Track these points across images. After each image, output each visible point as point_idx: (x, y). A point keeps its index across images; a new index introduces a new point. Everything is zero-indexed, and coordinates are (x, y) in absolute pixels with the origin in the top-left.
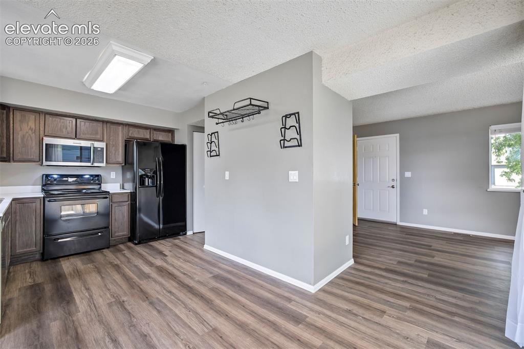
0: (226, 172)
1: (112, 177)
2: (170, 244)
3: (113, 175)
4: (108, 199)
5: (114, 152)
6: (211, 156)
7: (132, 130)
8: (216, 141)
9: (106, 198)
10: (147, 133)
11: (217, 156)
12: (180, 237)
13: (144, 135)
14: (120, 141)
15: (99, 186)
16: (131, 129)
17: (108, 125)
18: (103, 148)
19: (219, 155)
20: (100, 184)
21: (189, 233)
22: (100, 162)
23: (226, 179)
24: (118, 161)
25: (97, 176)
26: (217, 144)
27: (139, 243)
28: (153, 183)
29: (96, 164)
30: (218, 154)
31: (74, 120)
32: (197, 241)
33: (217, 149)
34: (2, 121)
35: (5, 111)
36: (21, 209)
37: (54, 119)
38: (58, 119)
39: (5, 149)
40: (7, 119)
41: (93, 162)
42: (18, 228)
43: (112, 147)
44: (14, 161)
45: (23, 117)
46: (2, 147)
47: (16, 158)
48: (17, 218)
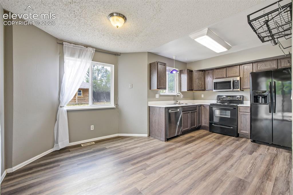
4: (236, 109)
7: (260, 64)
10: (273, 64)
13: (270, 66)
18: (238, 80)
22: (237, 89)
27: (254, 141)
29: (235, 90)
31: (225, 69)
34: (202, 76)
35: (203, 72)
36: (204, 109)
37: (218, 70)
38: (219, 70)
39: (203, 86)
40: (204, 75)
41: (233, 88)
42: (203, 116)
43: (245, 79)
44: (206, 90)
45: (208, 73)
46: (202, 86)
47: (206, 89)
48: (203, 112)
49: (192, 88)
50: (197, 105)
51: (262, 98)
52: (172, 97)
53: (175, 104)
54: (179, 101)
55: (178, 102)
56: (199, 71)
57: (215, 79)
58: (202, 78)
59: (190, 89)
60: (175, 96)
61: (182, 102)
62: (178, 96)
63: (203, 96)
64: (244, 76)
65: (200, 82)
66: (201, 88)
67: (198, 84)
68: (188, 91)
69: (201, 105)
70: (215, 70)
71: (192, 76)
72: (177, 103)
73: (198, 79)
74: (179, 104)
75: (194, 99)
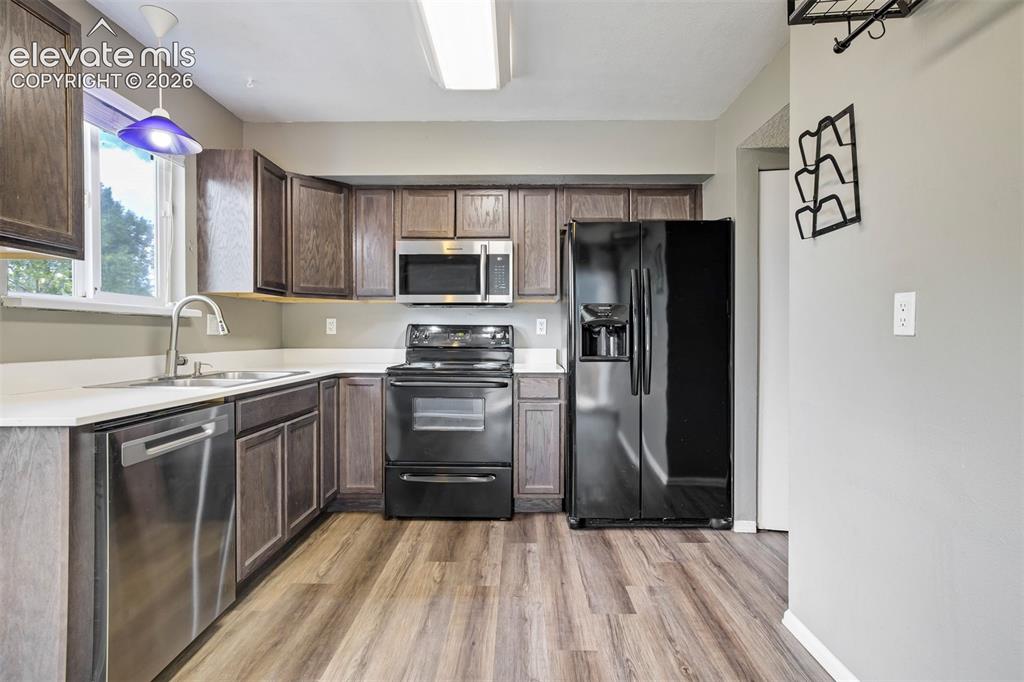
0: (899, 298)
1: (538, 332)
2: (665, 556)
3: (540, 326)
4: (509, 388)
5: (533, 265)
6: (816, 233)
7: (578, 199)
8: (843, 155)
9: (505, 385)
10: (618, 205)
11: (846, 222)
12: (707, 534)
13: (609, 210)
14: (549, 235)
15: (508, 354)
16: (575, 197)
17: (521, 194)
18: (508, 256)
19: (857, 219)
20: (510, 350)
21: (742, 526)
22: (501, 292)
23: (898, 330)
24: (543, 289)
25: (505, 329)
26: (846, 168)
27: (582, 525)
28: (620, 348)
29: (493, 299)
30: (850, 212)
31: (451, 195)
32: (760, 573)
33: (846, 193)
34: (338, 215)
35: (342, 195)
36: (352, 395)
37: (417, 198)
38: (424, 198)
39: (342, 272)
40: (347, 211)
41: (487, 292)
42: (348, 437)
43: (530, 252)
44: (358, 297)
45: (369, 202)
46: (338, 268)
47: (360, 291)
48: (347, 415)
49: (279, 275)
50: (318, 380)
51: (609, 333)
52: (142, 332)
53: (165, 381)
54: (193, 358)
55: (185, 363)
56: (319, 185)
57: (404, 238)
58: (338, 223)
59: (271, 278)
60: (162, 320)
61: (213, 361)
62: (184, 321)
63: (331, 327)
64: (527, 241)
65: (329, 249)
66: (331, 282)
67: (313, 258)
68: (257, 290)
69: (337, 377)
70: (406, 194)
71: (280, 201)
72: (181, 370)
73: (316, 227)
74: (199, 377)
75: (281, 341)
